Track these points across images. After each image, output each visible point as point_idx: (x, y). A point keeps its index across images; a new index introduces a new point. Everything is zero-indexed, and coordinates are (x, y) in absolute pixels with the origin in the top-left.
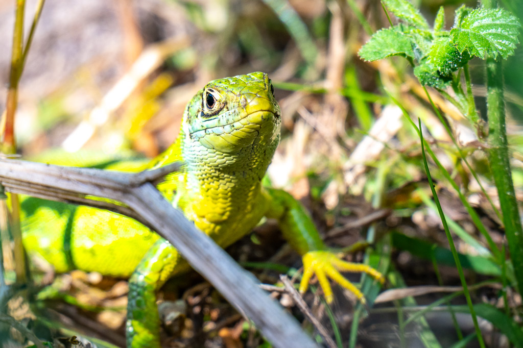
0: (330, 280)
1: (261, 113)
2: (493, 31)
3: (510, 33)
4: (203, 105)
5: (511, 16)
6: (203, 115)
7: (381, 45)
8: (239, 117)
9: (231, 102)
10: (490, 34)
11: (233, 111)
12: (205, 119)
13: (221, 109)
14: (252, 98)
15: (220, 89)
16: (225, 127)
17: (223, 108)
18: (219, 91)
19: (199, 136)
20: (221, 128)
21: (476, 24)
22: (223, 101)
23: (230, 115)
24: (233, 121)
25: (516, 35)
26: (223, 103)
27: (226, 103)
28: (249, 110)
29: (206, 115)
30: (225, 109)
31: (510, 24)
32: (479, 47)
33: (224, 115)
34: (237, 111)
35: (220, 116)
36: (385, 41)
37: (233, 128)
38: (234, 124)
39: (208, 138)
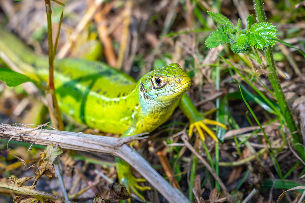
0: (202, 129)
1: (188, 83)
2: (265, 33)
3: (273, 34)
4: (153, 84)
5: (272, 26)
6: (154, 88)
7: (214, 38)
8: (178, 87)
9: (171, 81)
10: (264, 35)
11: (173, 85)
12: (156, 90)
13: (165, 85)
14: (182, 78)
15: (163, 76)
16: (169, 92)
17: (166, 84)
18: (163, 77)
19: (154, 98)
20: (167, 93)
21: (257, 30)
22: (166, 81)
23: (171, 87)
24: (174, 89)
25: (275, 35)
26: (166, 82)
27: (167, 82)
28: (182, 84)
29: (157, 88)
30: (168, 85)
31: (272, 29)
32: (260, 43)
33: (168, 87)
34: (176, 84)
35: (165, 88)
36: (216, 36)
37: (174, 92)
38: (175, 90)
39: (159, 98)
